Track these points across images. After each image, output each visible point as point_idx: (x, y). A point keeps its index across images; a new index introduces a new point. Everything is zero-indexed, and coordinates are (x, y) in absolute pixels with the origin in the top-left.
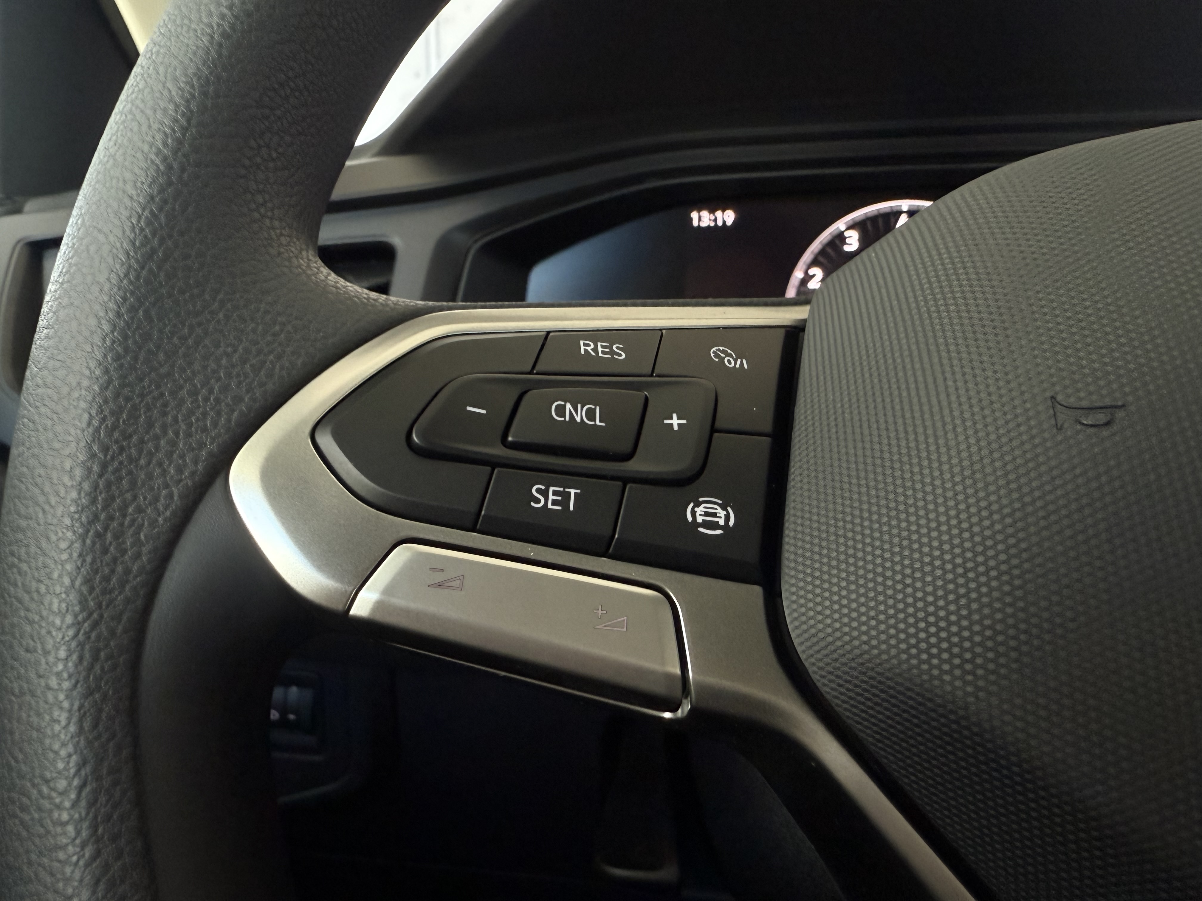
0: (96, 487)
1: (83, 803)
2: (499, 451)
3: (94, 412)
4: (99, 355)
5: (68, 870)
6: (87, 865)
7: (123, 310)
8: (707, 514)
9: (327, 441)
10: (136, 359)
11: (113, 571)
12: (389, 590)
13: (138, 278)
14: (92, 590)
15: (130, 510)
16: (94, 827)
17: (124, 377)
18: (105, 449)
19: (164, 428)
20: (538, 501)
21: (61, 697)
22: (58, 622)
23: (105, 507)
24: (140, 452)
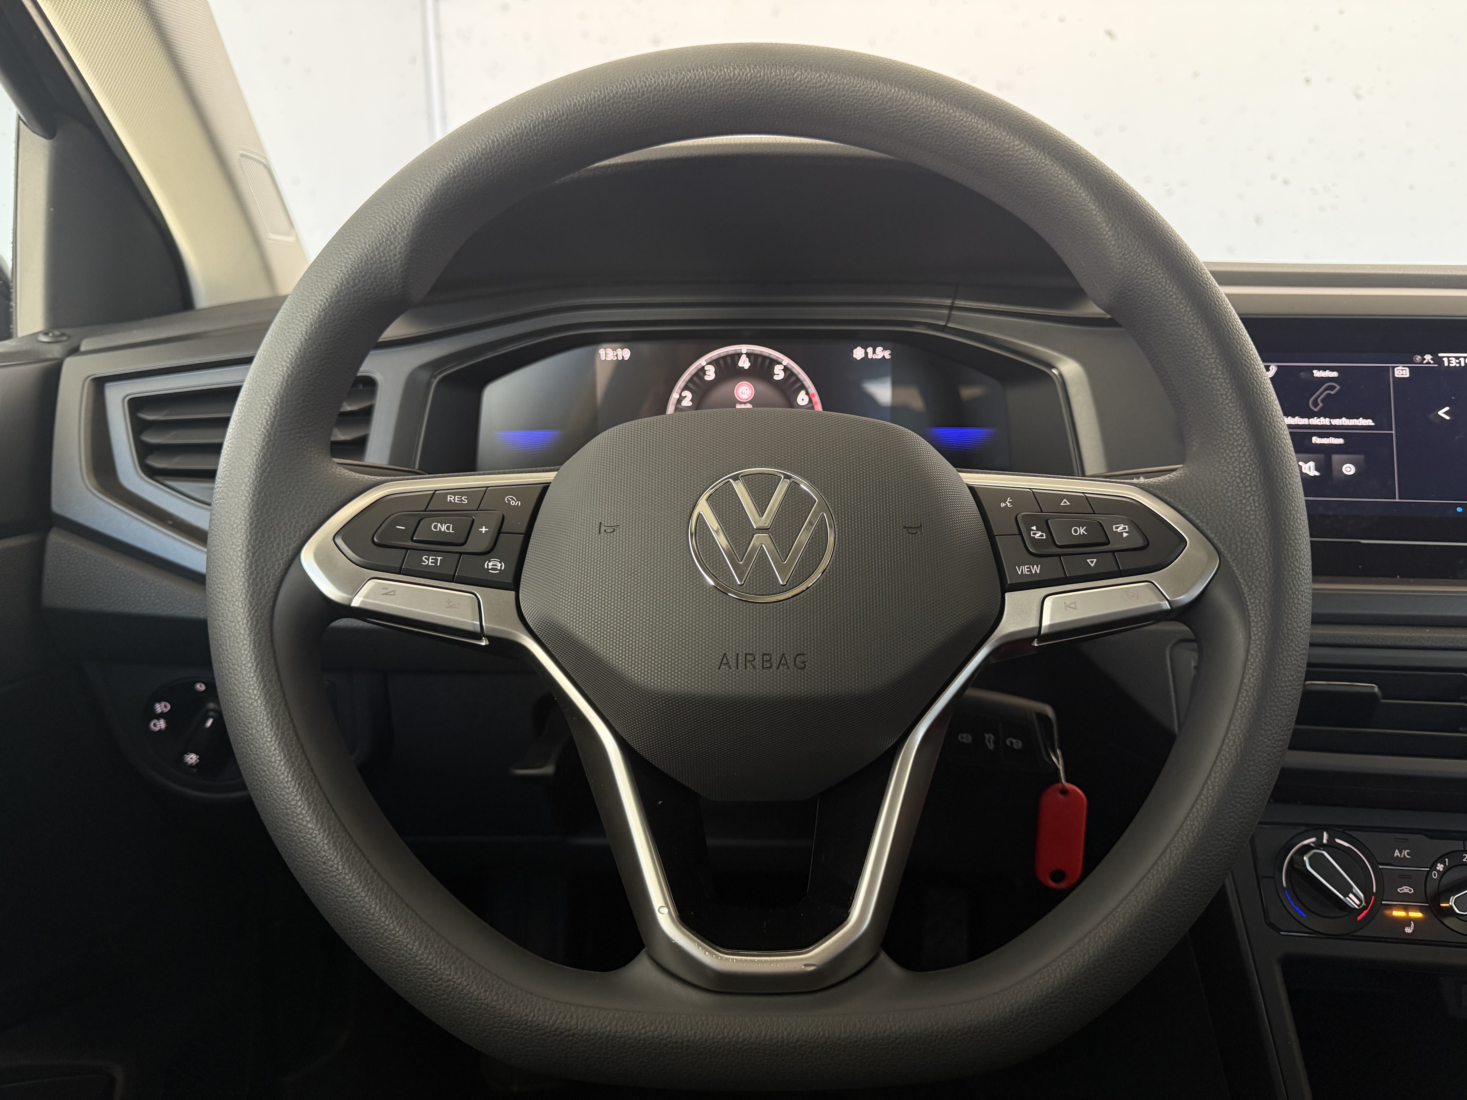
0: (251, 562)
1: (258, 670)
2: (410, 544)
3: (248, 534)
4: (247, 511)
5: (255, 692)
6: (262, 689)
7: (256, 493)
8: (493, 565)
9: (339, 541)
10: (262, 512)
11: (261, 592)
12: (366, 597)
13: (260, 480)
14: (253, 599)
15: (265, 570)
16: (263, 678)
17: (257, 520)
18: (253, 547)
19: (275, 538)
20: (425, 562)
21: (246, 636)
22: (242, 611)
23: (255, 570)
24: (267, 548)
